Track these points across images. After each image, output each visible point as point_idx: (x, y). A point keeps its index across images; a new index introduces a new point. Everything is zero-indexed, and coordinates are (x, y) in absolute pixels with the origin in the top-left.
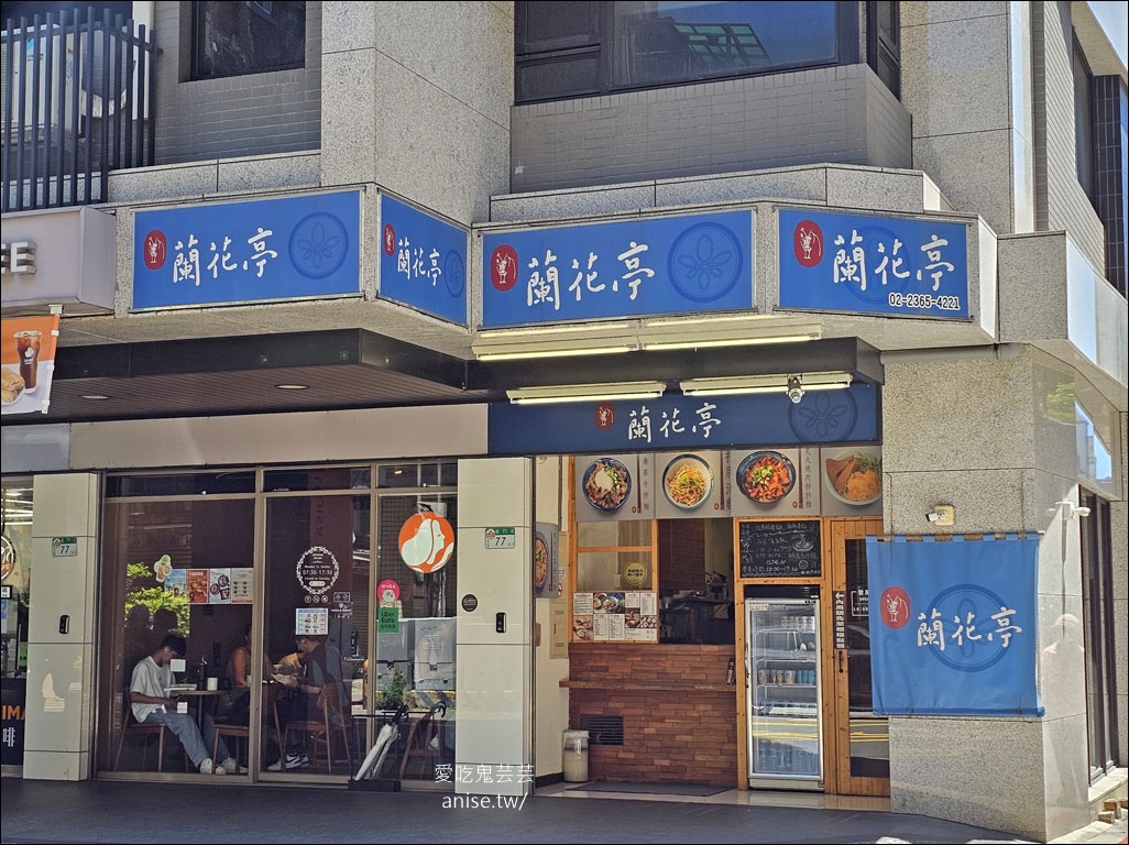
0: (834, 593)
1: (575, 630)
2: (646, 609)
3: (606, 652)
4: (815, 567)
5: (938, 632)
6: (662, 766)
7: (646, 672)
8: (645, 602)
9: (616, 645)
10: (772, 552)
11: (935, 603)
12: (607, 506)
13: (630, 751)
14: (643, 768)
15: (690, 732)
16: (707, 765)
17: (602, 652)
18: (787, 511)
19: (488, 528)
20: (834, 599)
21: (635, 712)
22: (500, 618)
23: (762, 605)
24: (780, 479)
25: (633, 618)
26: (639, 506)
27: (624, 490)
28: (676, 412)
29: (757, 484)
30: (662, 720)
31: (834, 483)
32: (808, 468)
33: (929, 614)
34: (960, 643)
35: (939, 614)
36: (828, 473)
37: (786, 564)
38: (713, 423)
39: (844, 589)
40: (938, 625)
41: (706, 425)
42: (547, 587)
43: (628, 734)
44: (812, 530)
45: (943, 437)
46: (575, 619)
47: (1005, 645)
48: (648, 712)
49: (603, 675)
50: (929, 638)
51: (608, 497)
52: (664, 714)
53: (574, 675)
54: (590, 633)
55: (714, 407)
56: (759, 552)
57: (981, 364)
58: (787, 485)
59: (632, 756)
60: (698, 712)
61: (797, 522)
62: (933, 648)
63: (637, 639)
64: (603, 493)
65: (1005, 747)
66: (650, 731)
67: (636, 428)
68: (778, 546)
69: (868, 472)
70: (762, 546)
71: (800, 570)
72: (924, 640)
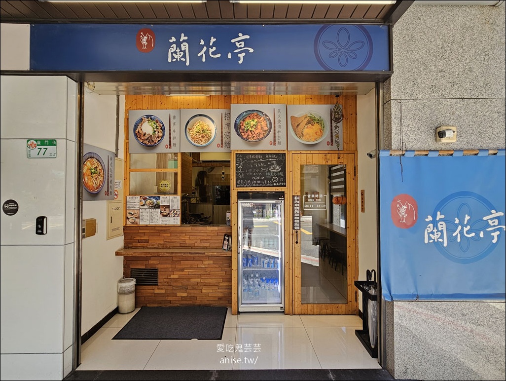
0: (293, 197)
1: (127, 218)
2: (173, 205)
3: (148, 231)
4: (282, 181)
5: (442, 232)
6: (182, 297)
7: (173, 242)
8: (173, 201)
9: (154, 227)
10: (256, 172)
11: (439, 207)
12: (149, 144)
13: (162, 289)
14: (170, 298)
15: (200, 276)
16: (210, 295)
17: (145, 231)
18: (266, 146)
19: (29, 140)
20: (293, 200)
21: (165, 266)
22: (40, 221)
23: (249, 203)
24: (262, 128)
25: (165, 211)
26: (170, 145)
27: (160, 134)
28: (213, 40)
29: (248, 130)
30: (182, 270)
31: (295, 131)
32: (279, 121)
33: (434, 216)
34: (459, 240)
35: (443, 217)
36: (292, 125)
37: (264, 179)
38: (247, 51)
39: (299, 194)
40: (442, 226)
41: (240, 52)
42: (103, 194)
43: (161, 278)
44: (281, 158)
45: (441, 71)
46: (128, 212)
47: (494, 241)
48: (174, 266)
49: (145, 244)
50: (435, 237)
51: (150, 139)
52: (184, 267)
53: (127, 246)
54: (137, 220)
55: (248, 37)
56: (248, 172)
57: (473, 12)
58: (266, 131)
59: (163, 291)
60: (204, 265)
61: (271, 154)
62: (438, 245)
63: (168, 223)
64: (147, 136)
65: (490, 323)
66: (176, 276)
67: (176, 53)
68: (259, 168)
69: (316, 124)
70: (250, 168)
71: (273, 183)
72: (430, 238)
